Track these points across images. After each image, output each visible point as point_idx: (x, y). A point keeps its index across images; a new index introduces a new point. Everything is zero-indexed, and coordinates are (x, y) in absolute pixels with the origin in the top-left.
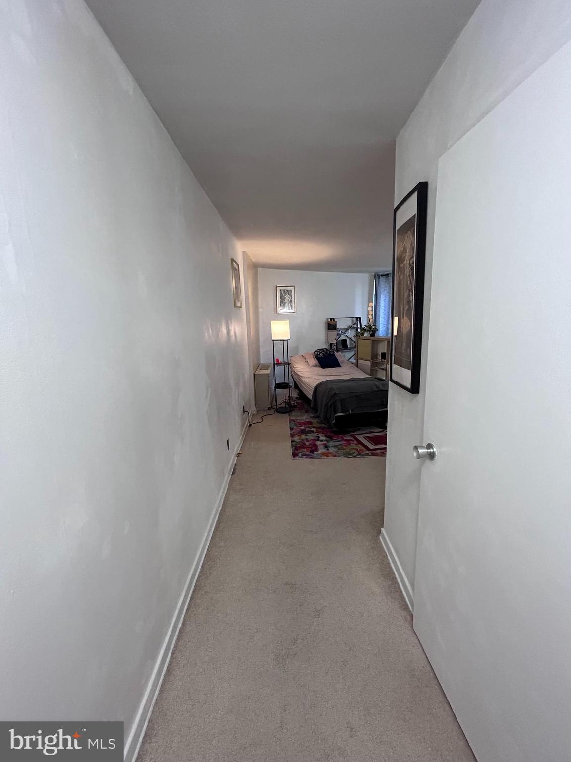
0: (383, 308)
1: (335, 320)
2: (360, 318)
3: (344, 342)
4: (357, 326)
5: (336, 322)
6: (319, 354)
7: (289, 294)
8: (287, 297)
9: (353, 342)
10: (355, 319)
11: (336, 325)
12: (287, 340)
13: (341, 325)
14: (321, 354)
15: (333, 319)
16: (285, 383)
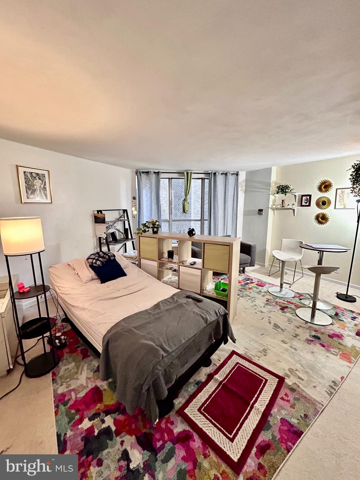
0: (146, 202)
1: (103, 212)
2: (126, 210)
3: (113, 235)
4: (124, 218)
5: (104, 215)
6: (95, 263)
7: (40, 179)
8: (38, 183)
9: (121, 234)
10: (121, 212)
11: (105, 217)
12: (39, 253)
13: (109, 217)
14: (98, 263)
15: (101, 211)
16: (41, 319)
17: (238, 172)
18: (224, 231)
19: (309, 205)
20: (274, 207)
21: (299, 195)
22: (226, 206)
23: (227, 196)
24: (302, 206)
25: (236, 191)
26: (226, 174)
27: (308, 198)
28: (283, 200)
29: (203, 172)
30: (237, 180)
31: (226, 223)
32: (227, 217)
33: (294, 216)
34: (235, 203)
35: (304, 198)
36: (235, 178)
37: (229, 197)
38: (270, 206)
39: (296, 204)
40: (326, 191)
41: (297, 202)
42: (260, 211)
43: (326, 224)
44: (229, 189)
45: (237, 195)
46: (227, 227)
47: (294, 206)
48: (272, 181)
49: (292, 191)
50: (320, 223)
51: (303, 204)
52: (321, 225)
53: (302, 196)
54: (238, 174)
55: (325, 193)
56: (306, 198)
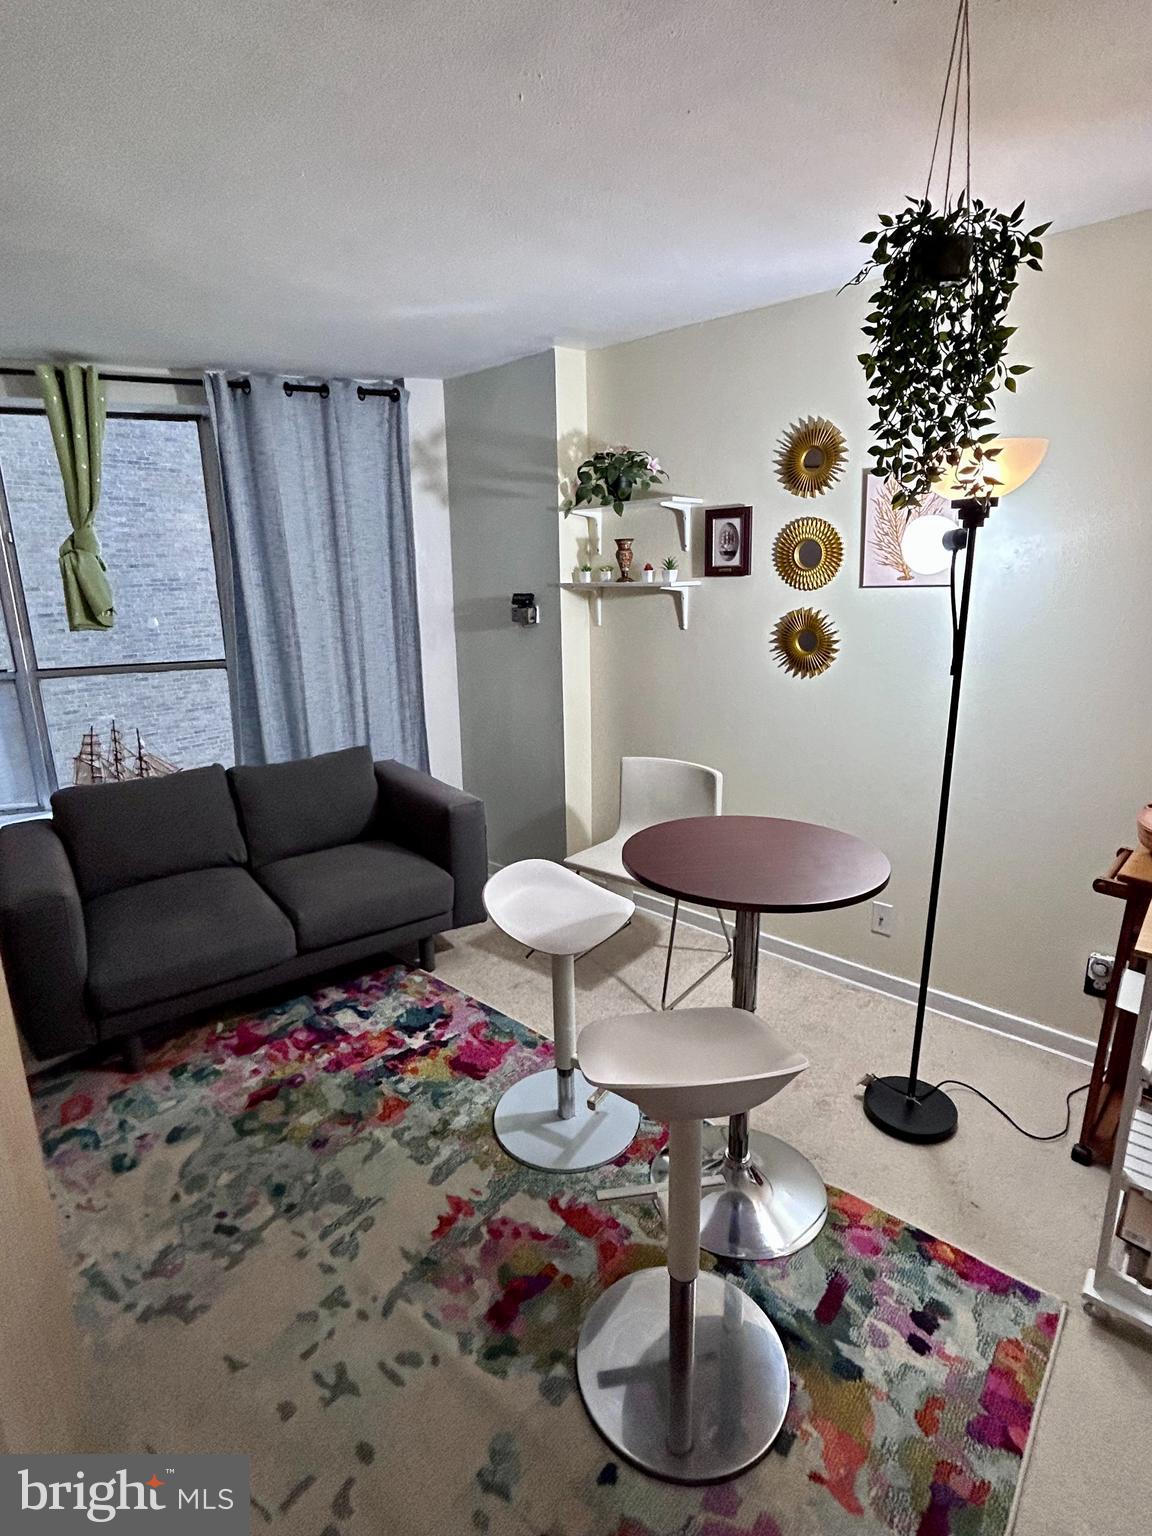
17: (400, 382)
18: (353, 716)
19: (743, 570)
20: (587, 578)
21: (696, 511)
22: (347, 577)
23: (342, 521)
24: (711, 571)
25: (397, 490)
26: (323, 390)
27: (739, 529)
28: (619, 542)
29: (164, 372)
30: (396, 426)
31: (356, 671)
32: (361, 639)
33: (681, 626)
34: (402, 557)
35: (719, 525)
36: (386, 415)
37: (356, 527)
38: (566, 578)
39: (685, 559)
40: (819, 483)
41: (688, 549)
42: (524, 601)
43: (826, 672)
44: (351, 481)
45: (405, 515)
46: (365, 699)
47: (673, 574)
48: (563, 428)
49: (654, 486)
50: (798, 665)
51: (718, 560)
52: (803, 676)
53: (713, 514)
54: (396, 390)
55: (813, 496)
56: (730, 524)
